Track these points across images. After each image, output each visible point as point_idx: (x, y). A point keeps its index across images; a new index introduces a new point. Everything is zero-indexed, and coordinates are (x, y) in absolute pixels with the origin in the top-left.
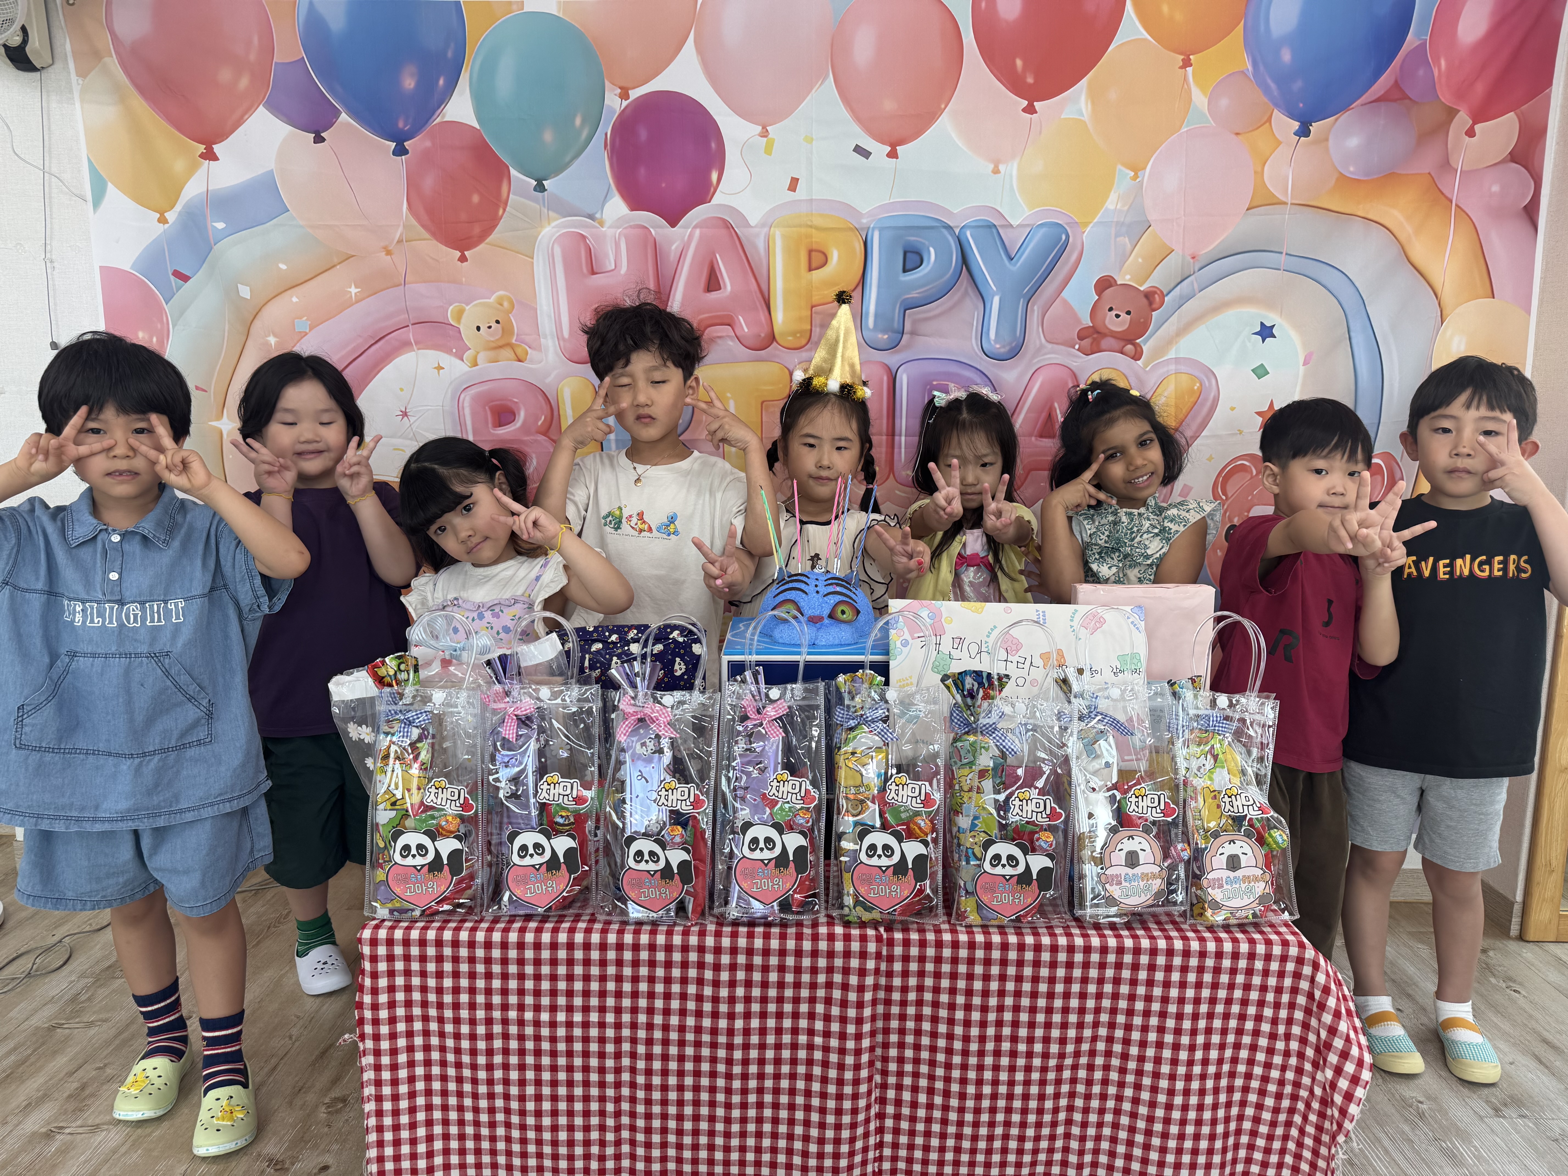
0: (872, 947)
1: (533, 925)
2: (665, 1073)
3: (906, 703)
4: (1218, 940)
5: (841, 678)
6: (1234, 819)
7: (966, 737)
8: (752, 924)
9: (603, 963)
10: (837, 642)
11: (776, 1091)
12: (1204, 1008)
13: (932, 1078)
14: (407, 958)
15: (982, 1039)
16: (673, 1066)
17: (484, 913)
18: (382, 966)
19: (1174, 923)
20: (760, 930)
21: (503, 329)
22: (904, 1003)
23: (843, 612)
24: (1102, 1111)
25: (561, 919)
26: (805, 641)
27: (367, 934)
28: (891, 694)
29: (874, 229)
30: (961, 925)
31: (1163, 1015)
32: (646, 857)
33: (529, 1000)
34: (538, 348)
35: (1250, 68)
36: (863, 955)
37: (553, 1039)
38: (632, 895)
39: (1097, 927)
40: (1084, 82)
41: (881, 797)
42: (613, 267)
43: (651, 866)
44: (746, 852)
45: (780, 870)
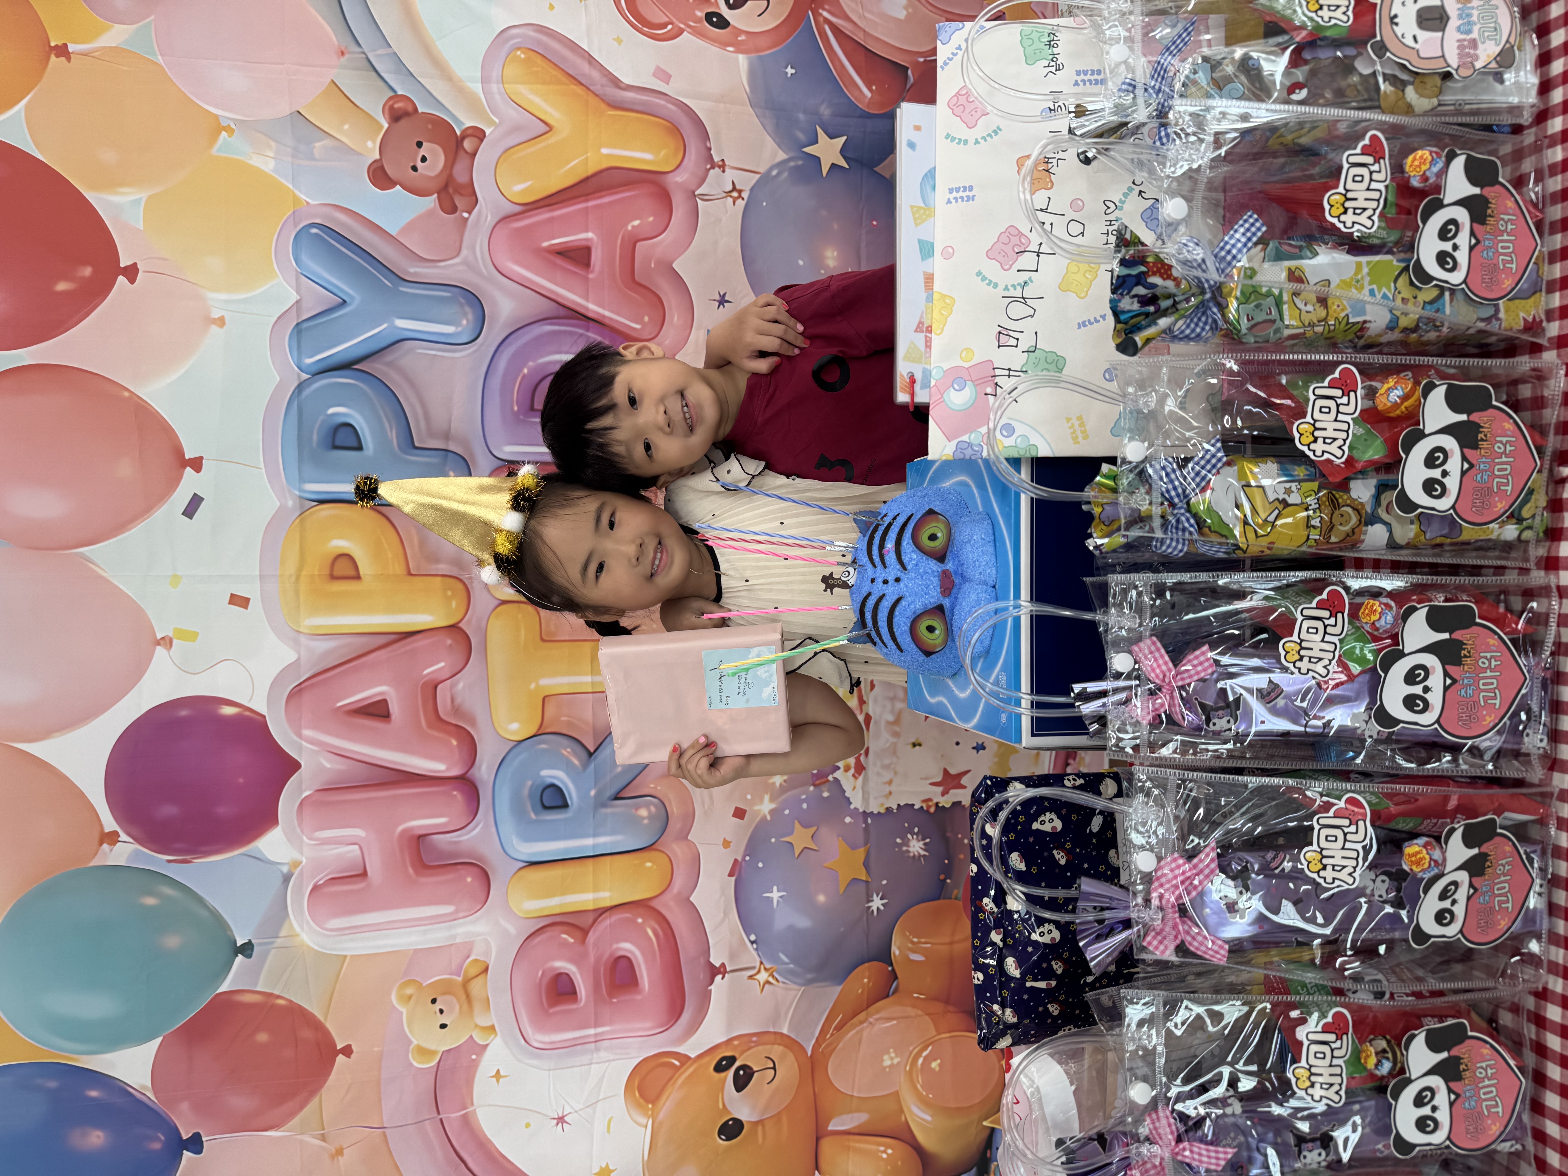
21: (444, 994)
23: (933, 537)
29: (301, 490)
32: (1448, 904)
38: (1504, 924)
40: (89, 195)
42: (356, 847)
43: (1461, 895)
44: (1428, 719)
45: (1465, 656)
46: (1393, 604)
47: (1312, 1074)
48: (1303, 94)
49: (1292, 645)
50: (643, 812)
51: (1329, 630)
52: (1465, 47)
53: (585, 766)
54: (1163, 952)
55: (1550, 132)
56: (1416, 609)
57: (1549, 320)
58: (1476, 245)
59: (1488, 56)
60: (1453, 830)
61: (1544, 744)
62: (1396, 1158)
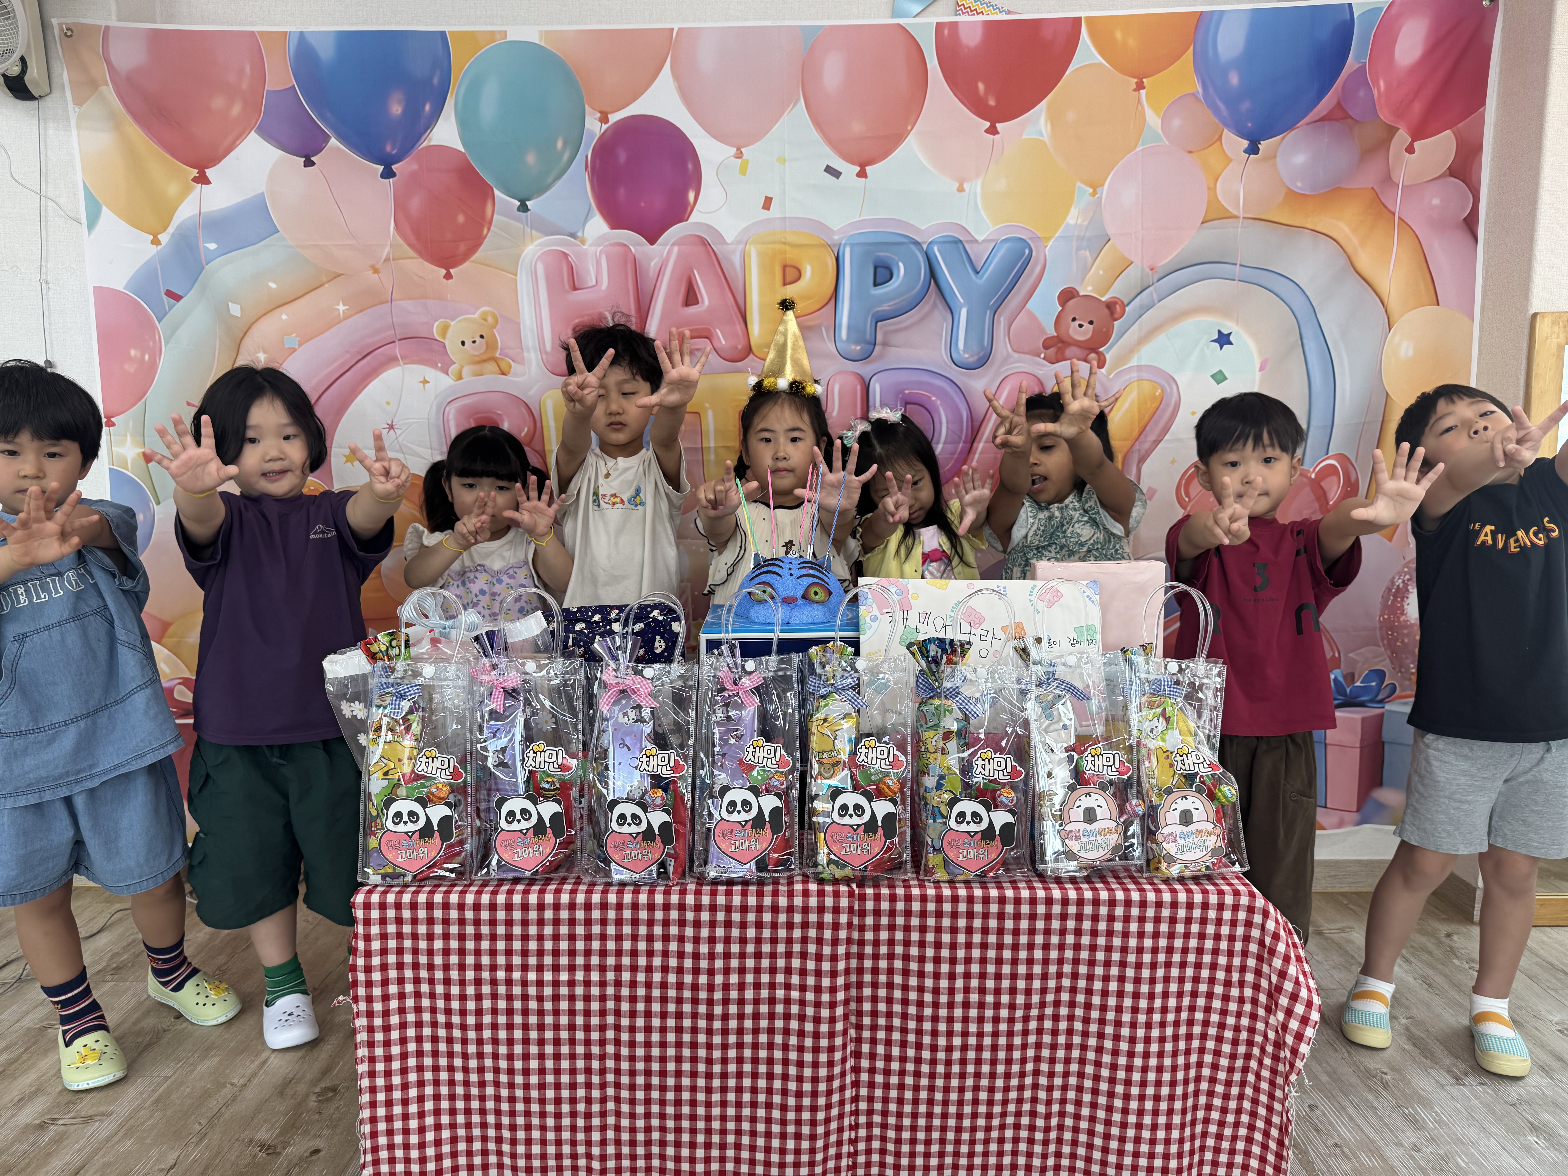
0: (844, 902)
1: (520, 887)
2: (648, 1029)
3: (874, 672)
4: (1174, 891)
5: (813, 650)
6: (1185, 776)
7: (931, 701)
8: (730, 882)
9: (588, 922)
10: (810, 621)
11: (755, 1046)
12: (1161, 957)
13: (904, 1030)
14: (399, 921)
15: (952, 991)
16: (656, 1022)
17: (473, 877)
18: (375, 930)
19: (1132, 877)
20: (737, 888)
21: (487, 344)
22: (876, 957)
23: (816, 593)
24: (1067, 1061)
25: (548, 881)
26: (779, 621)
27: (360, 898)
28: (860, 664)
29: (845, 245)
30: (929, 881)
31: (1123, 964)
32: (629, 820)
33: (517, 960)
34: (521, 361)
35: (1200, 90)
36: (836, 910)
37: (540, 998)
38: (616, 857)
39: (1058, 881)
40: (1044, 104)
41: (852, 762)
42: (594, 283)
43: (633, 829)
45: (756, 831)
46: (784, 787)
52: (1077, 833)
55: (1032, 879)
58: (970, 834)
61: (711, 877)
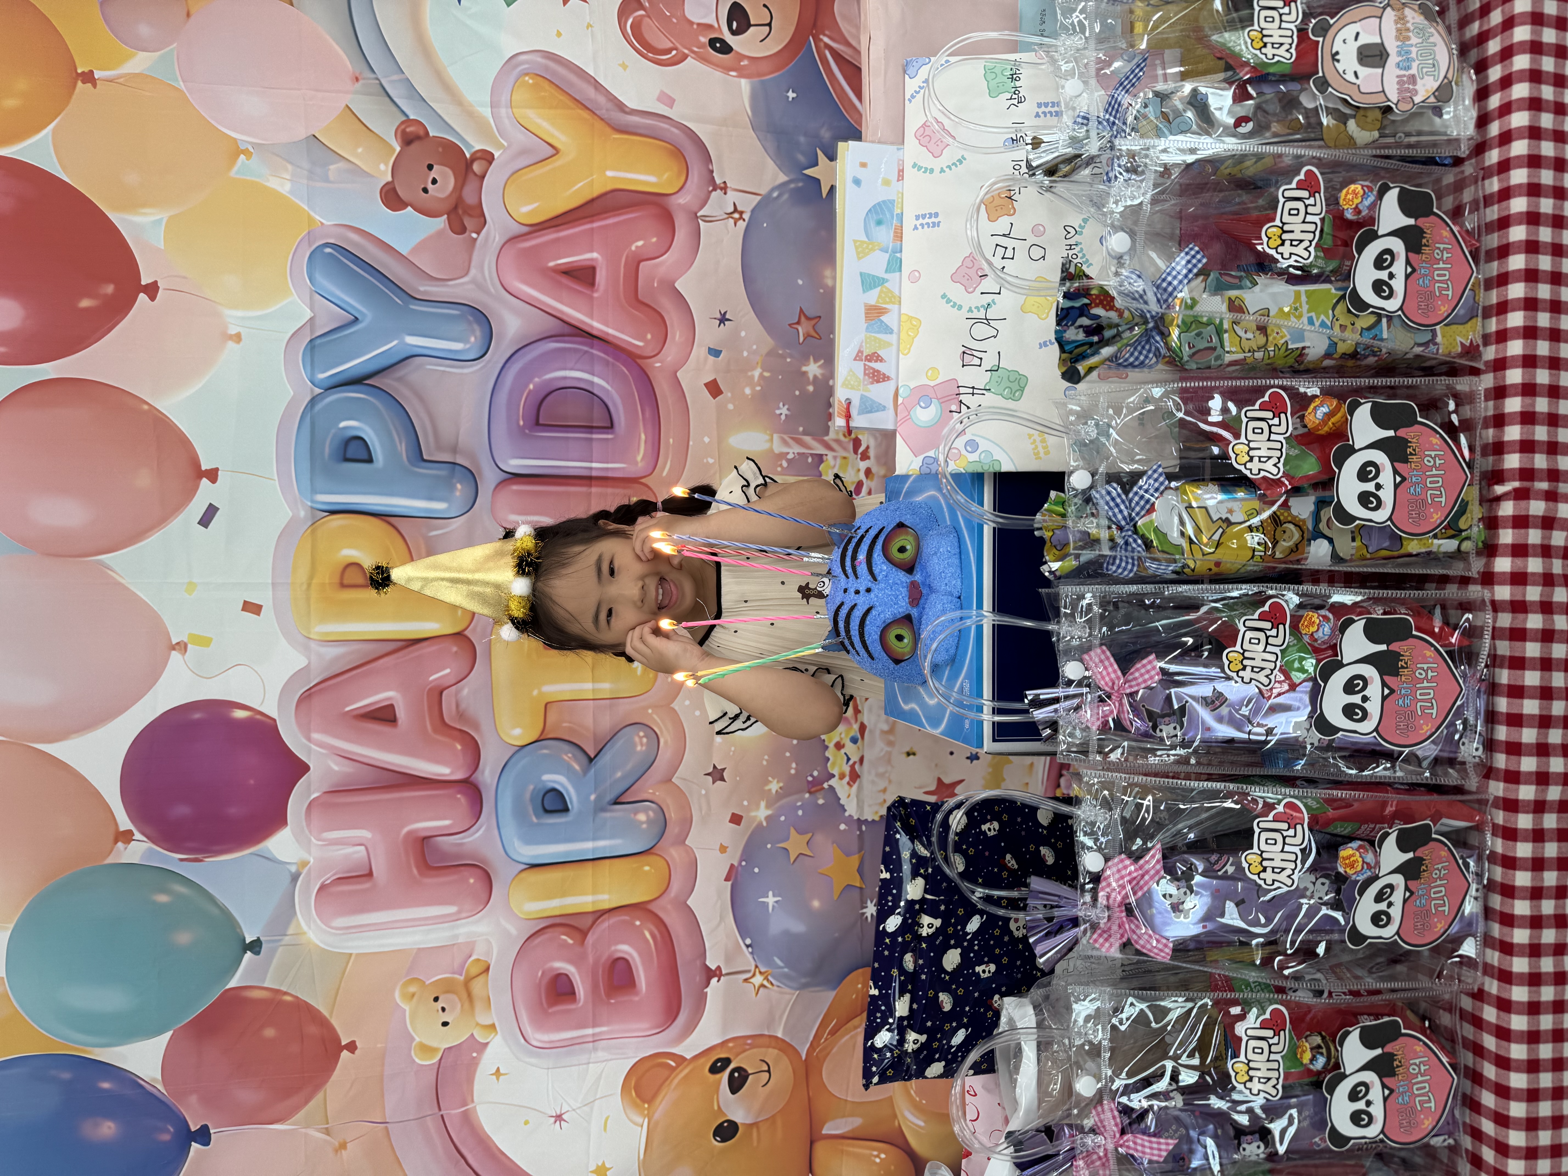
21: (446, 992)
26: (959, 614)
29: (313, 501)
32: (1384, 906)
34: (471, 946)
38: (1440, 927)
40: (114, 217)
42: (363, 848)
43: (1398, 897)
44: (1367, 727)
45: (1402, 667)
46: (1331, 616)
47: (1250, 1069)
48: (1249, 126)
49: (1235, 654)
50: (642, 817)
51: (1271, 640)
52: (1404, 83)
53: (585, 771)
54: (1108, 950)
55: (1487, 164)
56: (1354, 621)
57: (1486, 344)
58: (1411, 273)
59: (1427, 91)
60: (1387, 835)
61: (1480, 752)
62: (1332, 1151)
